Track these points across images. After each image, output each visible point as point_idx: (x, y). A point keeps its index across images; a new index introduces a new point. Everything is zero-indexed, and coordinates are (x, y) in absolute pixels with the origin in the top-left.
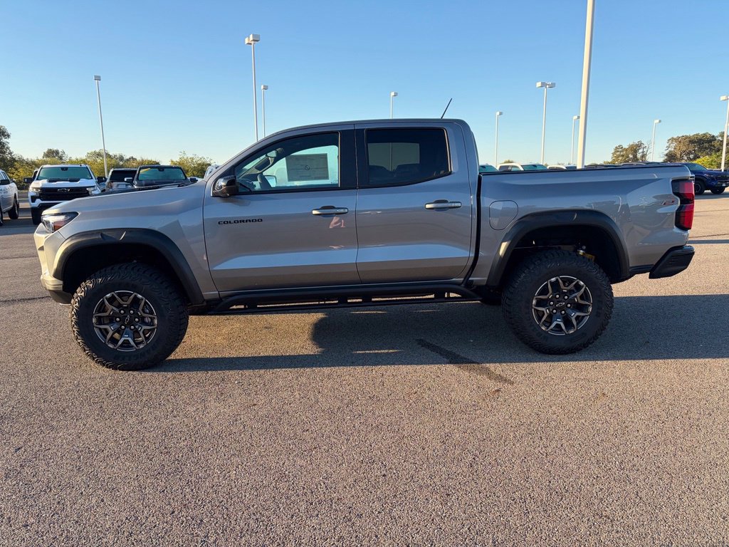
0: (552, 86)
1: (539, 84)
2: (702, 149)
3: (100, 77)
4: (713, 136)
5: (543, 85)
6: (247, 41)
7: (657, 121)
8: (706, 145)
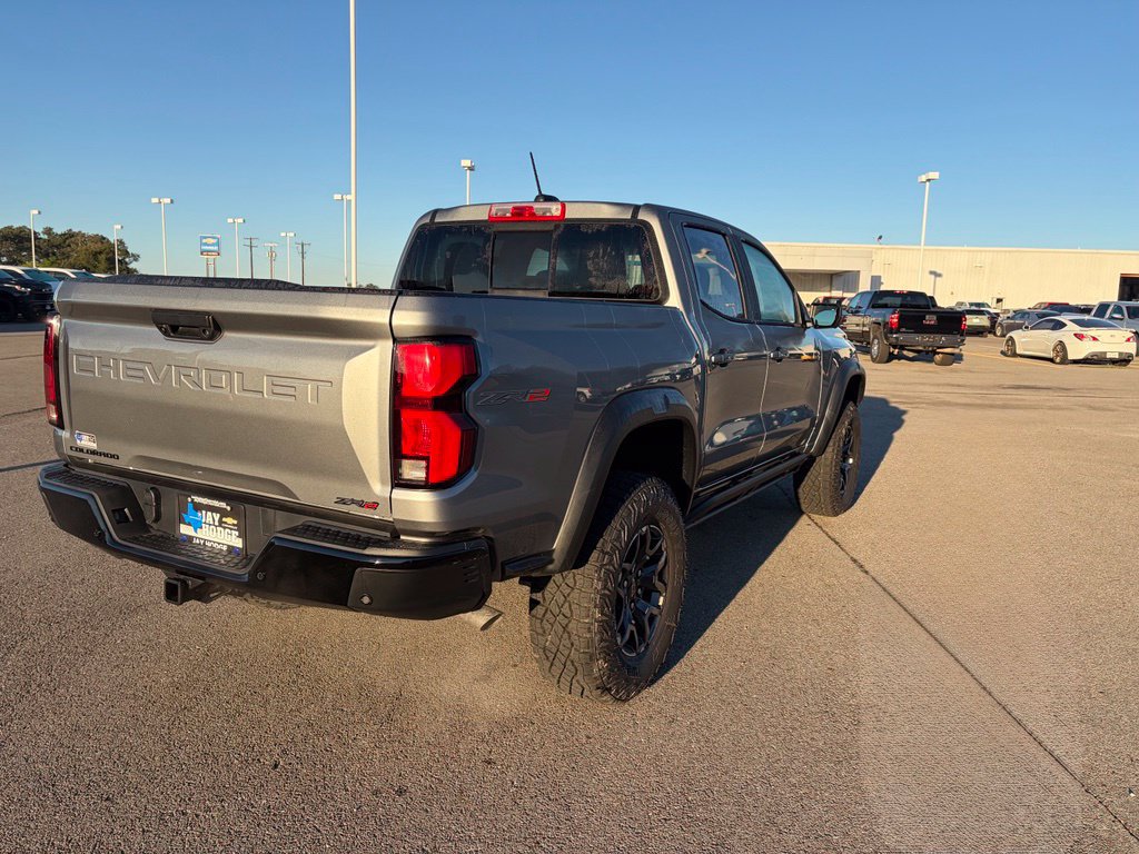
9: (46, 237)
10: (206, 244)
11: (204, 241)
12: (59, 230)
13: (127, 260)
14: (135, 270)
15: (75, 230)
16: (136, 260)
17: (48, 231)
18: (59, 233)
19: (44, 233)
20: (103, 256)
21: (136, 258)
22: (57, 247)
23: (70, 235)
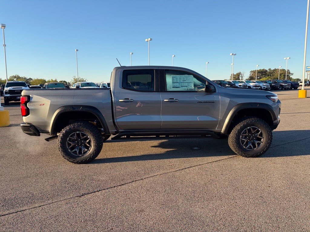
0: (235, 55)
1: (231, 54)
2: (262, 75)
3: (78, 50)
4: (266, 70)
5: (233, 54)
6: (146, 40)
7: (258, 66)
8: (264, 73)
9: (269, 71)
10: (308, 69)
11: (307, 68)
12: (272, 69)
13: (290, 75)
14: (291, 78)
15: (277, 68)
16: (292, 75)
17: (270, 69)
18: (272, 70)
19: (269, 70)
20: (283, 75)
21: (292, 74)
22: (271, 73)
23: (275, 70)
